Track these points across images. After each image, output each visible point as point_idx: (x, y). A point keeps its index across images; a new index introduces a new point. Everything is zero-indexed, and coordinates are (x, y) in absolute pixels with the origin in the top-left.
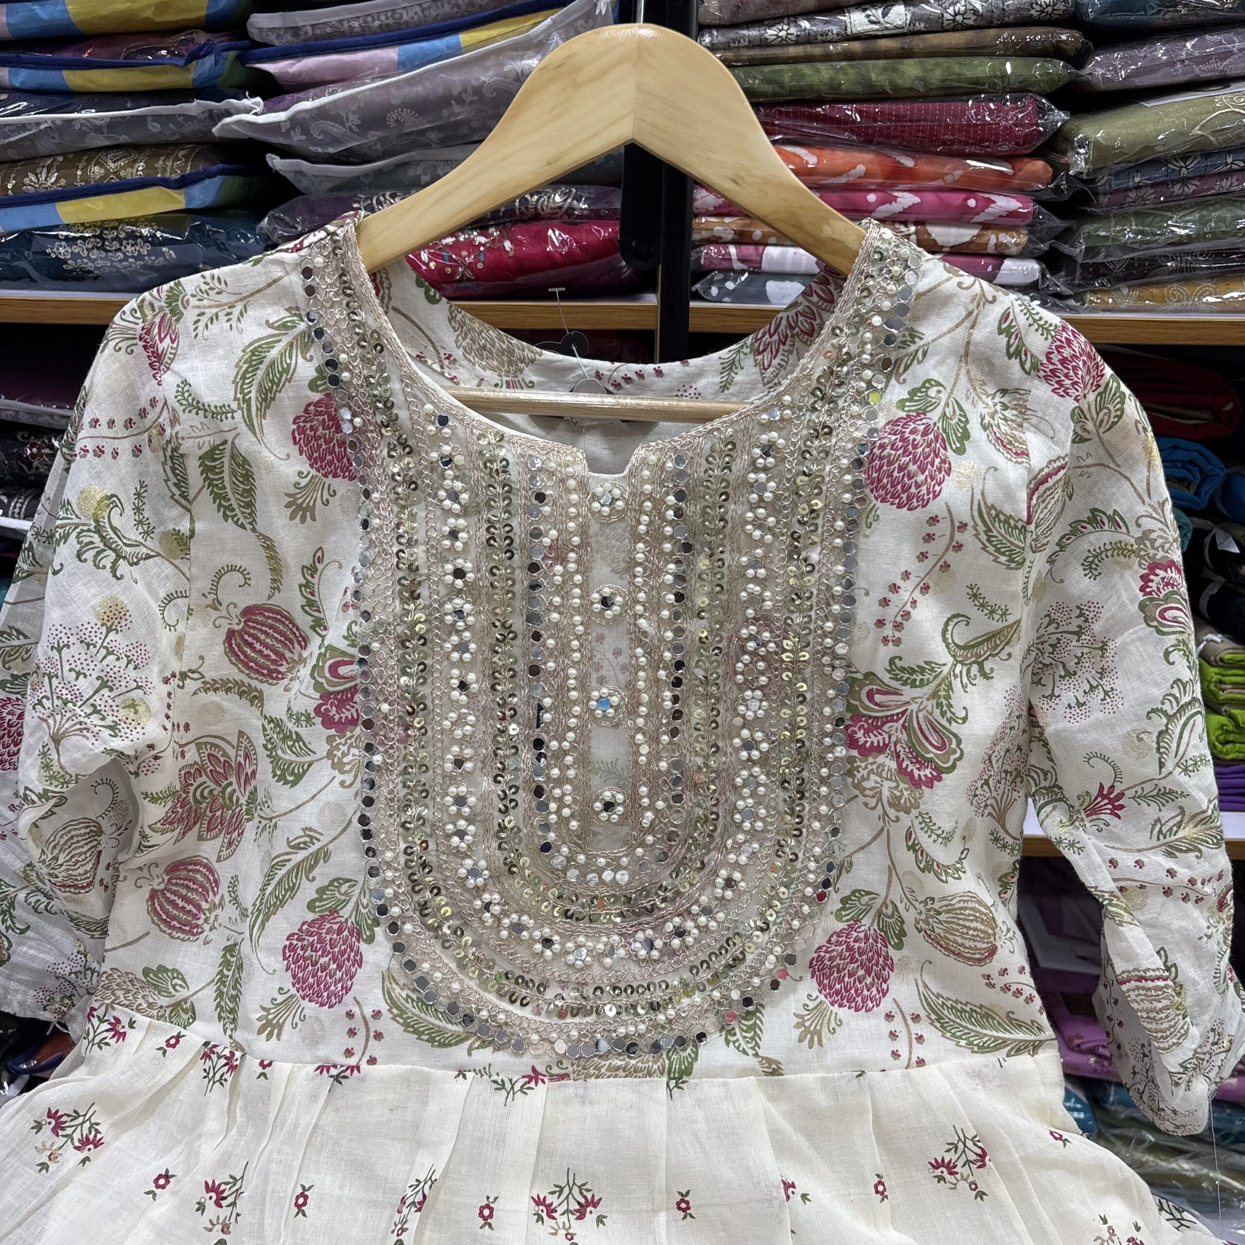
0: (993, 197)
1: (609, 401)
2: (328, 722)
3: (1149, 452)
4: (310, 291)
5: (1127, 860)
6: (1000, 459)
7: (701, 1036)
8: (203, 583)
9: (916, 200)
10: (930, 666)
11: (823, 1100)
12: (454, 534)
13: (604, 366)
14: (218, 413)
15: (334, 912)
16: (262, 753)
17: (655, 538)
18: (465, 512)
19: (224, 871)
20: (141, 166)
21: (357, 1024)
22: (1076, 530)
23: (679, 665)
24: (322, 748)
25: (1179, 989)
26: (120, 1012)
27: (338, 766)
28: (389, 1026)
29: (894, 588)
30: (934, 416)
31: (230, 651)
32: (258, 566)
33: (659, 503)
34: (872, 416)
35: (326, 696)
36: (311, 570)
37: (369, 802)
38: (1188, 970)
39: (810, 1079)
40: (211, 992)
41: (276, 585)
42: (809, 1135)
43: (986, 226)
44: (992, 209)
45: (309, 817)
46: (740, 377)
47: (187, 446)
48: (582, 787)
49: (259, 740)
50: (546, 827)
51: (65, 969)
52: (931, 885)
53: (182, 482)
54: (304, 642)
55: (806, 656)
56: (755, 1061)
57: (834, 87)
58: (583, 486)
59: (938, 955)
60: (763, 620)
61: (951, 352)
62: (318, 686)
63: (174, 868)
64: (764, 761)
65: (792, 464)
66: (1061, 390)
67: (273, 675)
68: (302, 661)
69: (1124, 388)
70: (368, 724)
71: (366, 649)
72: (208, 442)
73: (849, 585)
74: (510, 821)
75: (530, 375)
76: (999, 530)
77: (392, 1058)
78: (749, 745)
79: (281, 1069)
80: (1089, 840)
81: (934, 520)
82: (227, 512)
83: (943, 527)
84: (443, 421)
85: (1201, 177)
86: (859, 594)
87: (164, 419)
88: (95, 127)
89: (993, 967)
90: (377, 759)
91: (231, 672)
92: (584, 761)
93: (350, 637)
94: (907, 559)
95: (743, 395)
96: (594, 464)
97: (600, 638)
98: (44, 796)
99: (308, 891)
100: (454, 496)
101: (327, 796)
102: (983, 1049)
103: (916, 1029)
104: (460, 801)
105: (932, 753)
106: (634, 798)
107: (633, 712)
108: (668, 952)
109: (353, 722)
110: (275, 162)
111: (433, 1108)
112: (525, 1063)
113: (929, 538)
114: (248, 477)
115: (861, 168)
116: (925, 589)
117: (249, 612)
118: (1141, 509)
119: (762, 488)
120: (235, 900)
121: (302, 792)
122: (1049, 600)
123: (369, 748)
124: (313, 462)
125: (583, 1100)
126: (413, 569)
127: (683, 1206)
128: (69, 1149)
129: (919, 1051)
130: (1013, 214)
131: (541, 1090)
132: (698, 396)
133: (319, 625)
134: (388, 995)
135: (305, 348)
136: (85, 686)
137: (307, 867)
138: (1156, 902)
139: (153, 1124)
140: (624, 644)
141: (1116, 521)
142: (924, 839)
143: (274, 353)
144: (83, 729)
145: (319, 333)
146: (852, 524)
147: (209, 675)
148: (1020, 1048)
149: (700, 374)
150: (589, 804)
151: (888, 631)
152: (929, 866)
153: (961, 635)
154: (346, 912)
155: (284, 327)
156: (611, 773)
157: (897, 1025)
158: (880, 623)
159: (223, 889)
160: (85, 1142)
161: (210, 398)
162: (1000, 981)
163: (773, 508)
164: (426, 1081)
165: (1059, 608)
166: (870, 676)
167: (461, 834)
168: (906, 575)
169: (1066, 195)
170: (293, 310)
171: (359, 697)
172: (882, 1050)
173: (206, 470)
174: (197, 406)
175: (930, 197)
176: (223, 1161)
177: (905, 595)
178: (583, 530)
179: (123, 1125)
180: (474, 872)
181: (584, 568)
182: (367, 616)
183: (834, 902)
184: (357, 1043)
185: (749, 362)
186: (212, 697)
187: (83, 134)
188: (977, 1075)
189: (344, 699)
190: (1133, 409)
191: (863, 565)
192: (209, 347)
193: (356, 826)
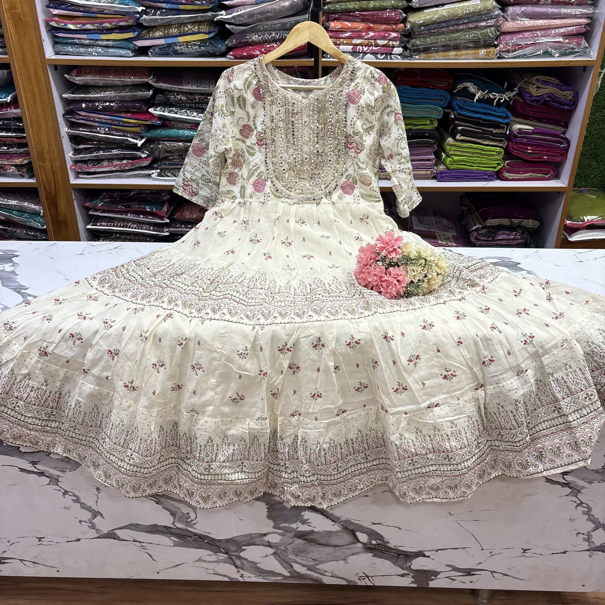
0: (391, 33)
1: (305, 86)
2: (258, 145)
3: (395, 94)
4: (255, 69)
5: (393, 166)
6: (370, 96)
7: (322, 198)
8: (236, 121)
9: (374, 34)
10: (359, 132)
11: (342, 208)
12: (279, 111)
13: (304, 80)
14: (241, 90)
15: (261, 177)
16: (246, 152)
17: (313, 111)
18: (281, 107)
19: (240, 174)
20: (196, 27)
21: (266, 195)
22: (385, 108)
23: (318, 133)
24: (258, 150)
25: (401, 188)
26: (223, 198)
27: (261, 152)
28: (272, 195)
29: (353, 118)
30: (359, 88)
31: (240, 133)
32: (245, 117)
33: (314, 104)
34: (349, 89)
35: (258, 140)
36: (254, 118)
37: (266, 158)
38: (403, 185)
39: (340, 205)
40: (239, 194)
41: (249, 120)
42: (340, 214)
43: (390, 40)
44: (391, 36)
45: (256, 161)
46: (328, 82)
47: (235, 96)
48: (302, 156)
49: (245, 150)
50: (295, 162)
51: (208, 196)
52: (361, 171)
53: (233, 102)
54: (253, 131)
55: (339, 131)
56: (330, 202)
57: (354, 8)
58: (301, 101)
59: (362, 185)
60: (332, 125)
61: (362, 77)
62: (257, 138)
63: (230, 174)
64: (333, 151)
65: (336, 97)
66: (380, 84)
67: (247, 138)
68: (253, 135)
69: (391, 83)
70: (266, 144)
71: (265, 131)
72: (239, 95)
73: (346, 118)
74: (290, 161)
75: (292, 82)
76: (370, 108)
77: (271, 200)
78: (330, 148)
79: (253, 203)
80: (388, 164)
81: (359, 106)
82: (241, 107)
83: (360, 108)
84: (278, 91)
85: (438, 28)
86: (347, 120)
87: (231, 91)
88: (186, 18)
89: (371, 186)
90: (267, 150)
91: (241, 137)
92: (302, 150)
93: (262, 129)
94: (355, 113)
95: (328, 85)
96: (303, 98)
97: (304, 129)
98: (215, 156)
99: (256, 174)
100: (279, 104)
101: (259, 157)
102: (370, 201)
103: (358, 198)
104: (281, 157)
105: (360, 148)
106: (310, 157)
107: (310, 142)
108: (316, 184)
109: (263, 145)
110: (228, 26)
111: (279, 207)
112: (293, 201)
113: (358, 110)
114: (245, 101)
115: (361, 27)
116: (358, 119)
117: (244, 126)
118: (394, 104)
119: (331, 101)
120: (243, 178)
121: (254, 157)
122: (381, 121)
123: (266, 148)
124: (255, 98)
125: (303, 207)
126: (273, 117)
127: (319, 223)
128: (218, 218)
129: (359, 201)
130: (395, 37)
131: (296, 205)
132: (321, 85)
133: (256, 128)
134: (271, 190)
135: (255, 78)
136: (221, 137)
137: (256, 170)
138: (398, 173)
139: (231, 215)
140: (308, 130)
141: (391, 106)
142: (358, 163)
143: (249, 80)
144: (221, 144)
145: (257, 76)
146: (346, 108)
147: (237, 137)
148: (376, 201)
149: (321, 81)
150: (303, 158)
151: (352, 126)
152: (360, 168)
153: (365, 127)
154: (263, 177)
155: (251, 75)
156: (307, 153)
157: (355, 197)
158: (351, 125)
159: (240, 177)
160: (221, 217)
161: (239, 88)
162: (372, 189)
163: (333, 105)
164: (277, 204)
165: (383, 123)
166: (350, 135)
167: (282, 163)
168: (355, 116)
169: (407, 33)
170: (253, 72)
171: (264, 140)
172: (352, 201)
173: (238, 100)
174: (237, 89)
175: (377, 33)
176: (245, 218)
177: (355, 119)
178: (301, 110)
179: (226, 215)
180: (284, 170)
181: (301, 116)
182: (265, 125)
183: (345, 176)
184: (266, 198)
185: (329, 79)
186: (237, 142)
187: (183, 20)
188: (368, 205)
189: (261, 140)
190: (393, 87)
191: (348, 115)
192: (238, 79)
193: (264, 162)
